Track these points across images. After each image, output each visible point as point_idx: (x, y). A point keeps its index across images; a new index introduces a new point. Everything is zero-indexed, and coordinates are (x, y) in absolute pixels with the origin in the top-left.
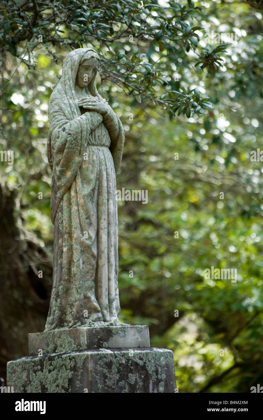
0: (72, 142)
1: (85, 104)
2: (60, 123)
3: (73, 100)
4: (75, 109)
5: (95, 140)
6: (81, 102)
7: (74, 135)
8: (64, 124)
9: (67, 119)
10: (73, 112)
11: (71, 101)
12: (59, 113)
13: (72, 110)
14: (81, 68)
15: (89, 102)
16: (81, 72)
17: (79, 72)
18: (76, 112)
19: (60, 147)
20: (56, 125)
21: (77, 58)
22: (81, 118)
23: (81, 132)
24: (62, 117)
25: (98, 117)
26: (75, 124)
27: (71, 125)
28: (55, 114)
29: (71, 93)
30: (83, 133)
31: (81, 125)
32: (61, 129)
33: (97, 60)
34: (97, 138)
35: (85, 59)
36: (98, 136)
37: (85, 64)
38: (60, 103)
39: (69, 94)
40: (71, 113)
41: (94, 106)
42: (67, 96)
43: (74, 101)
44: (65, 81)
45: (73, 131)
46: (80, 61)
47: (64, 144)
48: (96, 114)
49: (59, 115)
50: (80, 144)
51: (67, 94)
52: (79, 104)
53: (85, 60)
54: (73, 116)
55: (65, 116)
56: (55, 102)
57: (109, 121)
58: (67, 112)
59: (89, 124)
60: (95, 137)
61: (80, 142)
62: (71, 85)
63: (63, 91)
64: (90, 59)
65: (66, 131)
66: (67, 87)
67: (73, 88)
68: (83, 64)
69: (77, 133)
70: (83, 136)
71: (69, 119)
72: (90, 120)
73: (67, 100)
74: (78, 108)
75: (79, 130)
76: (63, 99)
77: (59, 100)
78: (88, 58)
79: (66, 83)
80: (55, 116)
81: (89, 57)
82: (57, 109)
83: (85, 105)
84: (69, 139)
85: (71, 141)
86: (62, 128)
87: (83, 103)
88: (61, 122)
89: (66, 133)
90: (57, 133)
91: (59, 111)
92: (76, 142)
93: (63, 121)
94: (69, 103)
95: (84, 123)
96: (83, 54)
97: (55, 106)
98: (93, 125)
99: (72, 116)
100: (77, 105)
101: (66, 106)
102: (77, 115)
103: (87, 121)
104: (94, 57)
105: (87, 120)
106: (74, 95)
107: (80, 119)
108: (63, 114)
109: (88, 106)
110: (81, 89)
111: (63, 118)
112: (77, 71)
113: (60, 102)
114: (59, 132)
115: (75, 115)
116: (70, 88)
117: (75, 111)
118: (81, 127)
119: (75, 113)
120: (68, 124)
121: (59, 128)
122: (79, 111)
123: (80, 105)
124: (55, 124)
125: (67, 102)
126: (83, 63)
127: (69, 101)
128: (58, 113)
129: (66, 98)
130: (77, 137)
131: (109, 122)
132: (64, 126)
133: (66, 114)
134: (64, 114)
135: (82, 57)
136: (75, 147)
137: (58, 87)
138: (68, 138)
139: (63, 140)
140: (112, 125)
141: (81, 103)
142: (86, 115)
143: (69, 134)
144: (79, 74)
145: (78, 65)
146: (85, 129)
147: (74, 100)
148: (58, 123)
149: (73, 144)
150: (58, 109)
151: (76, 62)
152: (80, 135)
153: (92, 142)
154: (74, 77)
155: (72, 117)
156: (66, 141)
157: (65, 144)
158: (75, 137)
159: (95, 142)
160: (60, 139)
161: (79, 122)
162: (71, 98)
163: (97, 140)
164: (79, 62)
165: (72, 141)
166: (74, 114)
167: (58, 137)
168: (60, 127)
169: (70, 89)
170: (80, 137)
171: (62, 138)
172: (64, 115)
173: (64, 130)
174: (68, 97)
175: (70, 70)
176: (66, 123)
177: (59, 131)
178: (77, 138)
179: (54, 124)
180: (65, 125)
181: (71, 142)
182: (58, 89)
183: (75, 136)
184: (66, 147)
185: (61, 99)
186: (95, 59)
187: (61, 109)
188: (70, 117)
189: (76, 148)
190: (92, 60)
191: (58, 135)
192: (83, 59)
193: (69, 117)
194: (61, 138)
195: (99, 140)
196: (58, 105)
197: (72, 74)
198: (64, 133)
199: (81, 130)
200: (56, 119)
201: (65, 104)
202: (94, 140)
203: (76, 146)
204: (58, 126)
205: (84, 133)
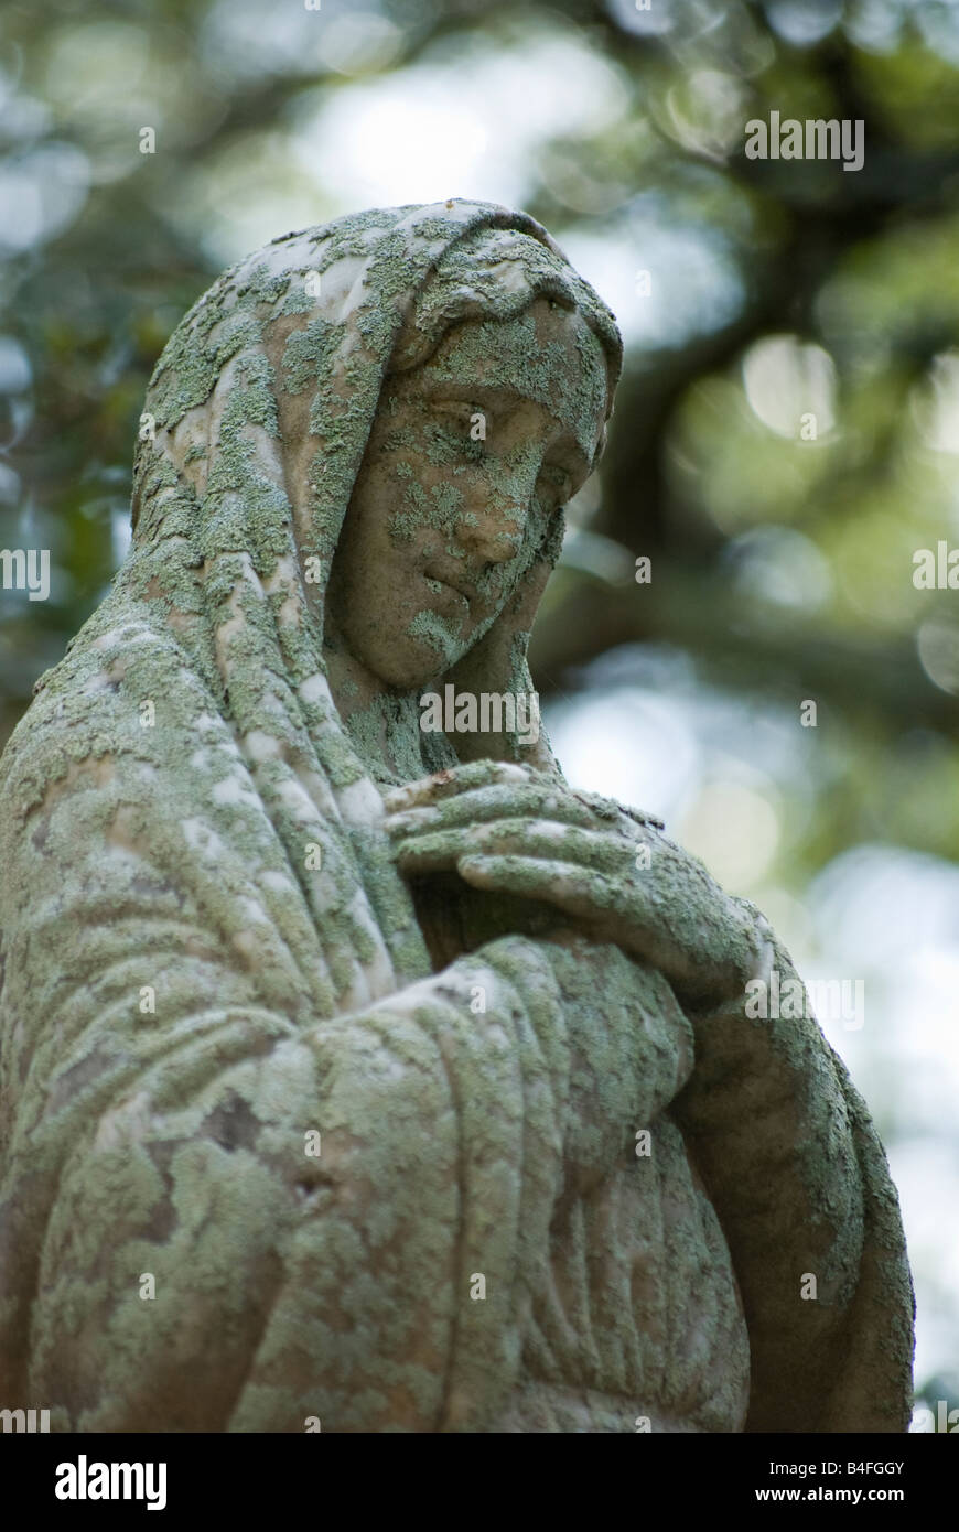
0: (349, 1297)
1: (484, 831)
2: (170, 1048)
3: (325, 786)
4: (361, 896)
5: (605, 1320)
6: (430, 814)
7: (371, 1193)
8: (227, 1057)
9: (264, 999)
10: (332, 924)
11: (296, 795)
12: (154, 928)
13: (323, 902)
14: (400, 417)
15: (534, 810)
16: (404, 470)
17: (377, 477)
18: (372, 929)
19: (185, 1347)
20: (119, 1068)
21: (358, 296)
22: (449, 994)
23: (460, 1174)
24: (197, 975)
25: (648, 1022)
26: (382, 1058)
27: (324, 1069)
28: (101, 936)
29: (291, 699)
30: (483, 1181)
31: (455, 1081)
32: (189, 1119)
33: (595, 348)
34: (625, 1286)
35: (465, 302)
36: (639, 1274)
37: (465, 367)
38: (165, 810)
39: (270, 704)
40: (309, 927)
41: (598, 861)
42: (240, 736)
43: (329, 800)
44: (200, 566)
45: (362, 1142)
46: (402, 333)
47: (235, 1303)
48: (621, 974)
49: (152, 946)
50: (440, 1328)
51: (241, 707)
52: (399, 834)
53: (463, 320)
54: (336, 976)
55: (240, 963)
56: (93, 798)
57: (754, 1089)
58: (256, 912)
59: (553, 1072)
60: (597, 1281)
61: (442, 1300)
62: (289, 614)
63: (188, 678)
64: (518, 315)
65: (272, 1138)
66: (233, 630)
67: (310, 655)
68: (436, 375)
69: (408, 1171)
70: (482, 1216)
71: (289, 1006)
72: (560, 1029)
73: (242, 771)
74: (389, 879)
75: (433, 1142)
76: (199, 759)
77: (146, 772)
78: (502, 306)
79: (220, 583)
80: (103, 961)
81: (515, 283)
82: (129, 873)
83: (488, 849)
84: (305, 1241)
85: (328, 1275)
86: (209, 1099)
87: (463, 821)
88: (185, 1026)
89: (273, 1160)
90: (144, 1164)
91: (147, 899)
92: (397, 1293)
93: (214, 1016)
94: (277, 820)
95: (496, 1056)
96: (436, 248)
97: (95, 844)
98: (588, 1102)
99: (322, 970)
100: (381, 852)
101: (243, 847)
102: (383, 965)
103: (530, 1036)
104: (569, 305)
105: (526, 1022)
106: (333, 726)
107: (440, 1005)
108: (209, 940)
109: (527, 863)
110: (387, 703)
111: (206, 987)
112: (355, 445)
113: (160, 791)
114: (162, 1151)
115: (364, 961)
116: (280, 642)
117: (360, 908)
118: (458, 1105)
119: (357, 937)
120: (291, 1057)
121: (161, 1105)
122: (404, 915)
123: (415, 844)
124: (106, 1061)
125: (254, 801)
126: (430, 359)
127: (268, 797)
128: (133, 924)
129: (232, 749)
130: (404, 1231)
131: (760, 1112)
132: (238, 1077)
133: (245, 942)
134: (224, 936)
135: (423, 287)
136: (374, 1366)
137: (110, 640)
138: (287, 1226)
139: (224, 1246)
140: (793, 1158)
141: (429, 828)
142: (504, 970)
143: (310, 1181)
144: (380, 492)
145: (373, 370)
146: (507, 1132)
147: (336, 787)
148: (149, 1041)
149: (349, 1323)
150: (139, 882)
151: (349, 341)
152: (448, 1203)
153: (571, 1337)
154: (321, 517)
155: (329, 989)
156: (268, 1268)
157: (254, 1319)
158: (381, 1220)
159: (602, 1343)
160: (180, 1237)
161: (421, 1038)
162: (292, 757)
163: (626, 1319)
164: (379, 342)
165: (345, 1277)
166: (346, 951)
167: (158, 1225)
168: (178, 1094)
169: (274, 653)
170: (438, 1235)
171: (214, 1234)
172: (214, 957)
173: (235, 1123)
174: (263, 746)
175: (262, 444)
176: (260, 1045)
177: (171, 1146)
178: (412, 1249)
179: (99, 1059)
180: (246, 1068)
181: (332, 1294)
182: (109, 662)
183: (384, 1211)
184: (264, 1354)
185: (171, 760)
186: (574, 321)
187: (174, 872)
188: (302, 985)
189: (381, 1385)
190: (542, 334)
191: (151, 1193)
192: (434, 303)
193: (287, 975)
194: (197, 1234)
195: (643, 1318)
196: (138, 838)
197: (288, 484)
198: (242, 1164)
199: (462, 1144)
200: (113, 993)
201: (224, 818)
202: (585, 1319)
203: (383, 1349)
204: (153, 1079)
205: (501, 1179)
